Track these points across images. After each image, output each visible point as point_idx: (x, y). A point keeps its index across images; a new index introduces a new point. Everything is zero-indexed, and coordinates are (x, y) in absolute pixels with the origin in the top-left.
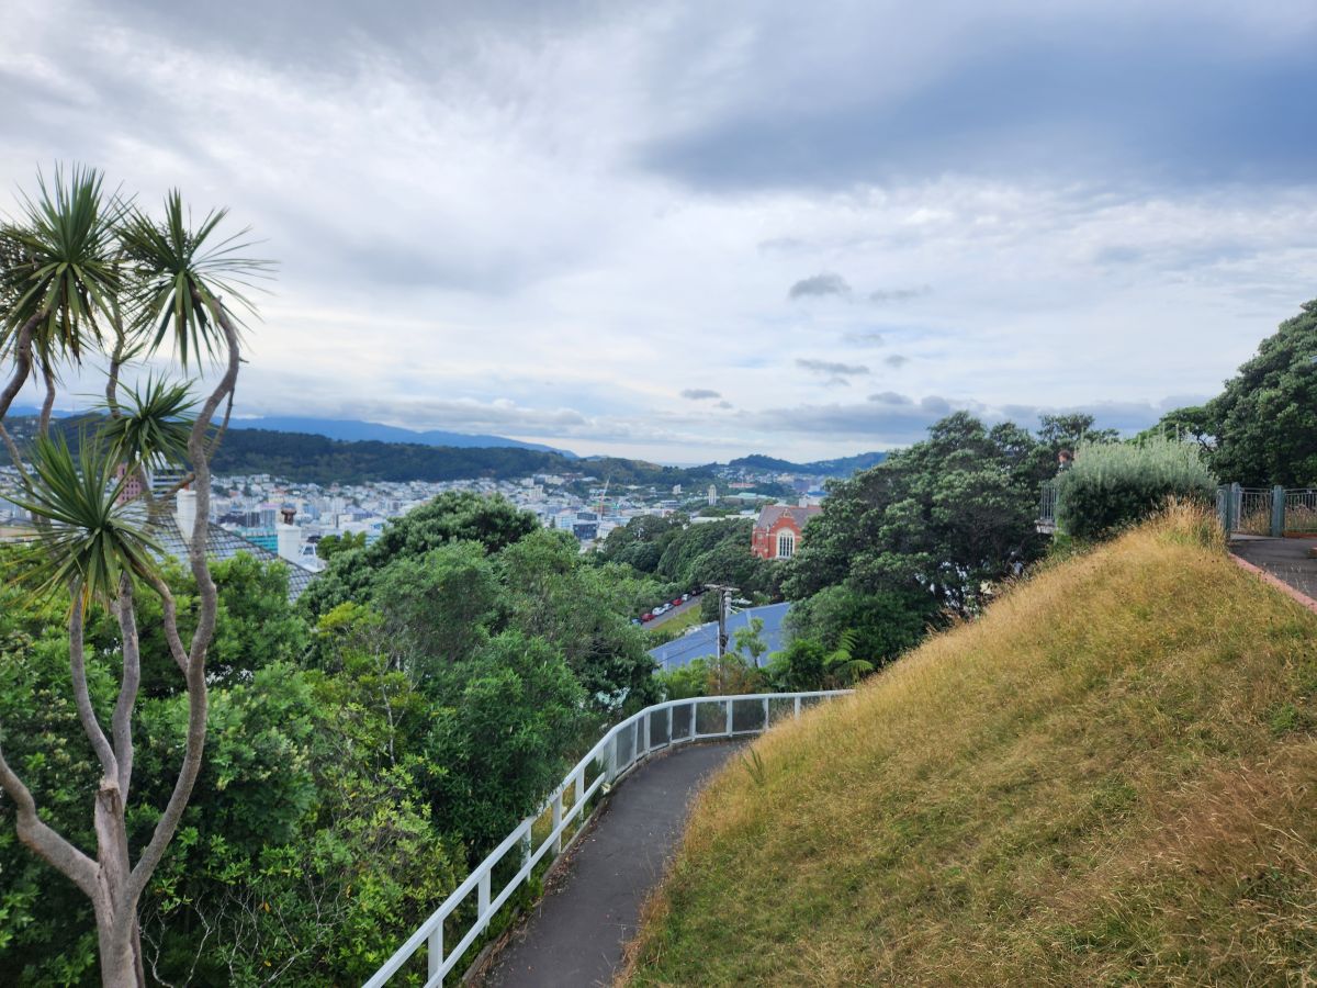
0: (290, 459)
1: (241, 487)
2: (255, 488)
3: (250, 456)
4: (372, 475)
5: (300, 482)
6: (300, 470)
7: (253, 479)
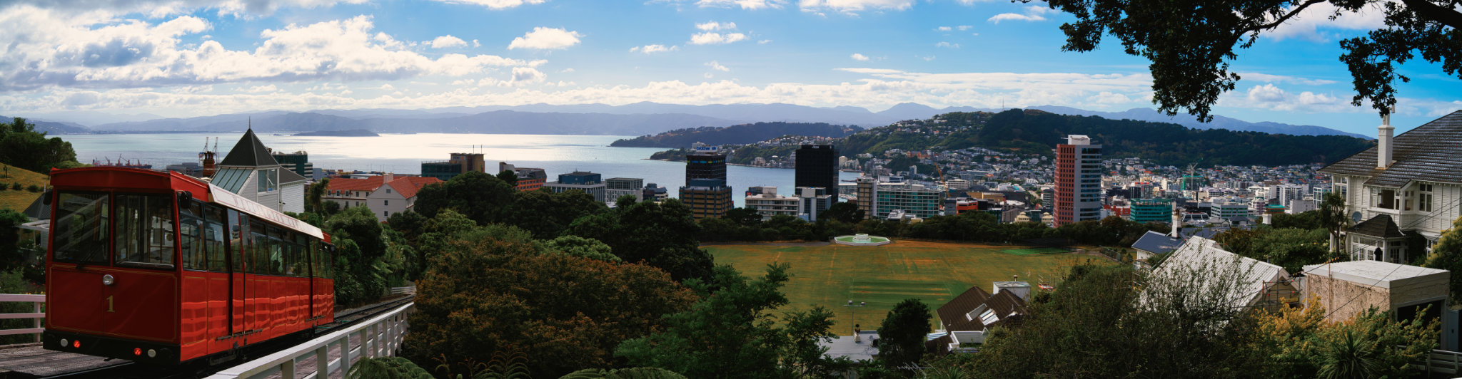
0: (1154, 145)
1: (1118, 167)
2: (1128, 168)
3: (1124, 143)
4: (1219, 160)
5: (1163, 165)
6: (1162, 154)
7: (1128, 161)
